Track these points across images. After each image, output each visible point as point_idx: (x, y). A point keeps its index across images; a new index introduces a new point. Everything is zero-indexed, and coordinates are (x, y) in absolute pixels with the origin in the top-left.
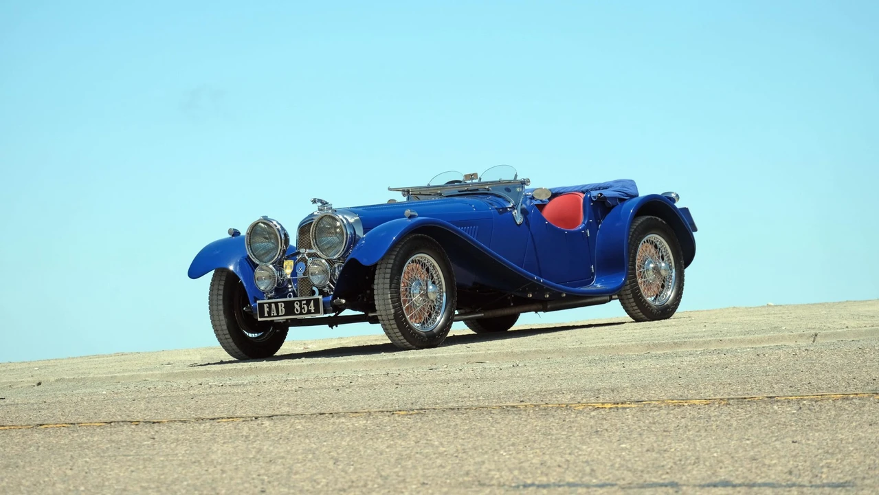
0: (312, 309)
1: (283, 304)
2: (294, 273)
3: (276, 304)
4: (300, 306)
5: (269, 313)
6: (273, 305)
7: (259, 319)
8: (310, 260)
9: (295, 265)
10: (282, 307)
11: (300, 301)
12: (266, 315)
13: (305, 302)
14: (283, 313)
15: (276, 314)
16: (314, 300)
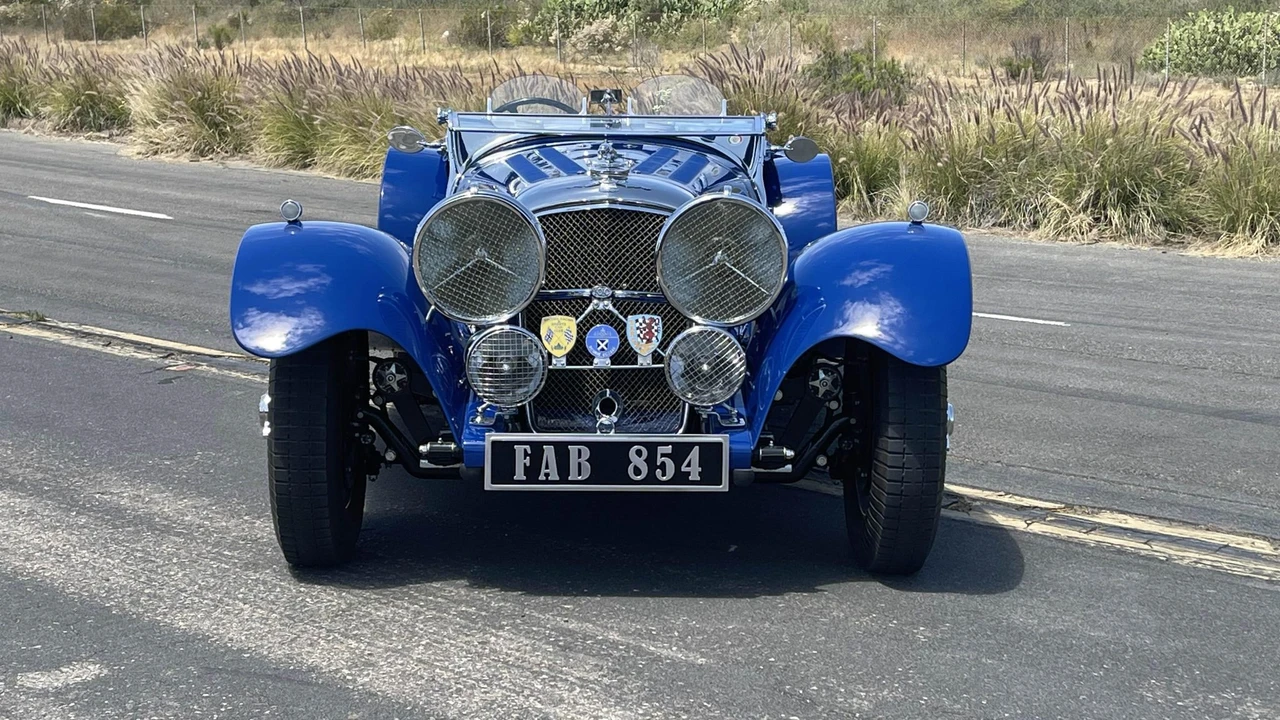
0: (695, 472)
1: (586, 452)
2: (579, 353)
3: (562, 449)
4: (651, 461)
5: (532, 473)
6: (549, 453)
7: (488, 486)
8: (634, 323)
9: (583, 329)
10: (580, 459)
11: (652, 447)
12: (520, 474)
13: (668, 449)
14: (586, 475)
15: (554, 476)
16: (700, 444)
